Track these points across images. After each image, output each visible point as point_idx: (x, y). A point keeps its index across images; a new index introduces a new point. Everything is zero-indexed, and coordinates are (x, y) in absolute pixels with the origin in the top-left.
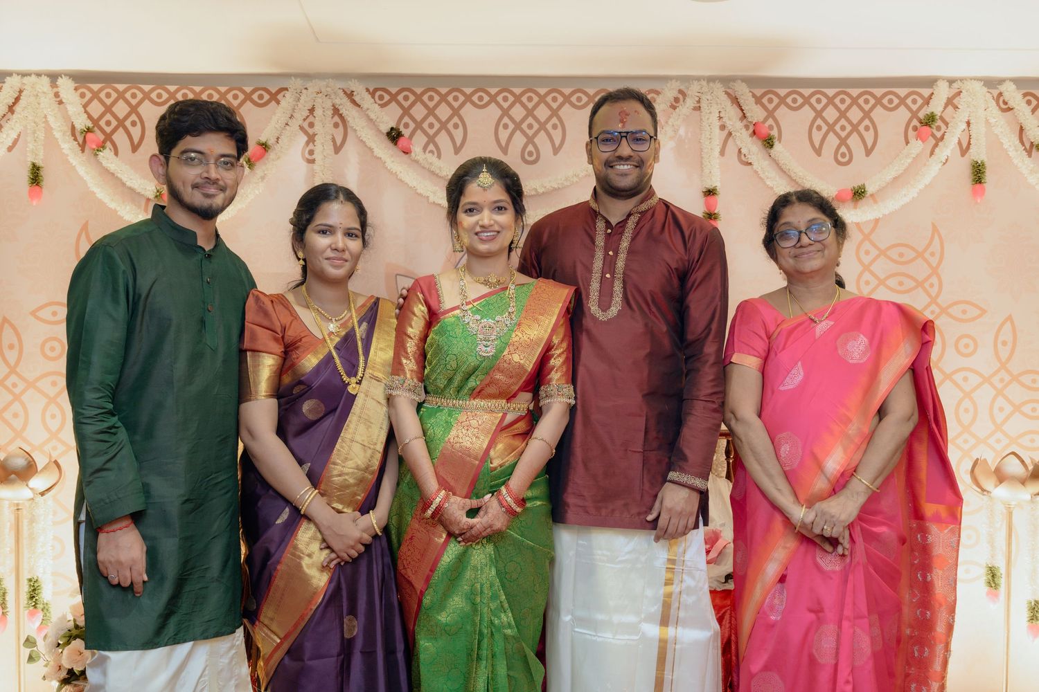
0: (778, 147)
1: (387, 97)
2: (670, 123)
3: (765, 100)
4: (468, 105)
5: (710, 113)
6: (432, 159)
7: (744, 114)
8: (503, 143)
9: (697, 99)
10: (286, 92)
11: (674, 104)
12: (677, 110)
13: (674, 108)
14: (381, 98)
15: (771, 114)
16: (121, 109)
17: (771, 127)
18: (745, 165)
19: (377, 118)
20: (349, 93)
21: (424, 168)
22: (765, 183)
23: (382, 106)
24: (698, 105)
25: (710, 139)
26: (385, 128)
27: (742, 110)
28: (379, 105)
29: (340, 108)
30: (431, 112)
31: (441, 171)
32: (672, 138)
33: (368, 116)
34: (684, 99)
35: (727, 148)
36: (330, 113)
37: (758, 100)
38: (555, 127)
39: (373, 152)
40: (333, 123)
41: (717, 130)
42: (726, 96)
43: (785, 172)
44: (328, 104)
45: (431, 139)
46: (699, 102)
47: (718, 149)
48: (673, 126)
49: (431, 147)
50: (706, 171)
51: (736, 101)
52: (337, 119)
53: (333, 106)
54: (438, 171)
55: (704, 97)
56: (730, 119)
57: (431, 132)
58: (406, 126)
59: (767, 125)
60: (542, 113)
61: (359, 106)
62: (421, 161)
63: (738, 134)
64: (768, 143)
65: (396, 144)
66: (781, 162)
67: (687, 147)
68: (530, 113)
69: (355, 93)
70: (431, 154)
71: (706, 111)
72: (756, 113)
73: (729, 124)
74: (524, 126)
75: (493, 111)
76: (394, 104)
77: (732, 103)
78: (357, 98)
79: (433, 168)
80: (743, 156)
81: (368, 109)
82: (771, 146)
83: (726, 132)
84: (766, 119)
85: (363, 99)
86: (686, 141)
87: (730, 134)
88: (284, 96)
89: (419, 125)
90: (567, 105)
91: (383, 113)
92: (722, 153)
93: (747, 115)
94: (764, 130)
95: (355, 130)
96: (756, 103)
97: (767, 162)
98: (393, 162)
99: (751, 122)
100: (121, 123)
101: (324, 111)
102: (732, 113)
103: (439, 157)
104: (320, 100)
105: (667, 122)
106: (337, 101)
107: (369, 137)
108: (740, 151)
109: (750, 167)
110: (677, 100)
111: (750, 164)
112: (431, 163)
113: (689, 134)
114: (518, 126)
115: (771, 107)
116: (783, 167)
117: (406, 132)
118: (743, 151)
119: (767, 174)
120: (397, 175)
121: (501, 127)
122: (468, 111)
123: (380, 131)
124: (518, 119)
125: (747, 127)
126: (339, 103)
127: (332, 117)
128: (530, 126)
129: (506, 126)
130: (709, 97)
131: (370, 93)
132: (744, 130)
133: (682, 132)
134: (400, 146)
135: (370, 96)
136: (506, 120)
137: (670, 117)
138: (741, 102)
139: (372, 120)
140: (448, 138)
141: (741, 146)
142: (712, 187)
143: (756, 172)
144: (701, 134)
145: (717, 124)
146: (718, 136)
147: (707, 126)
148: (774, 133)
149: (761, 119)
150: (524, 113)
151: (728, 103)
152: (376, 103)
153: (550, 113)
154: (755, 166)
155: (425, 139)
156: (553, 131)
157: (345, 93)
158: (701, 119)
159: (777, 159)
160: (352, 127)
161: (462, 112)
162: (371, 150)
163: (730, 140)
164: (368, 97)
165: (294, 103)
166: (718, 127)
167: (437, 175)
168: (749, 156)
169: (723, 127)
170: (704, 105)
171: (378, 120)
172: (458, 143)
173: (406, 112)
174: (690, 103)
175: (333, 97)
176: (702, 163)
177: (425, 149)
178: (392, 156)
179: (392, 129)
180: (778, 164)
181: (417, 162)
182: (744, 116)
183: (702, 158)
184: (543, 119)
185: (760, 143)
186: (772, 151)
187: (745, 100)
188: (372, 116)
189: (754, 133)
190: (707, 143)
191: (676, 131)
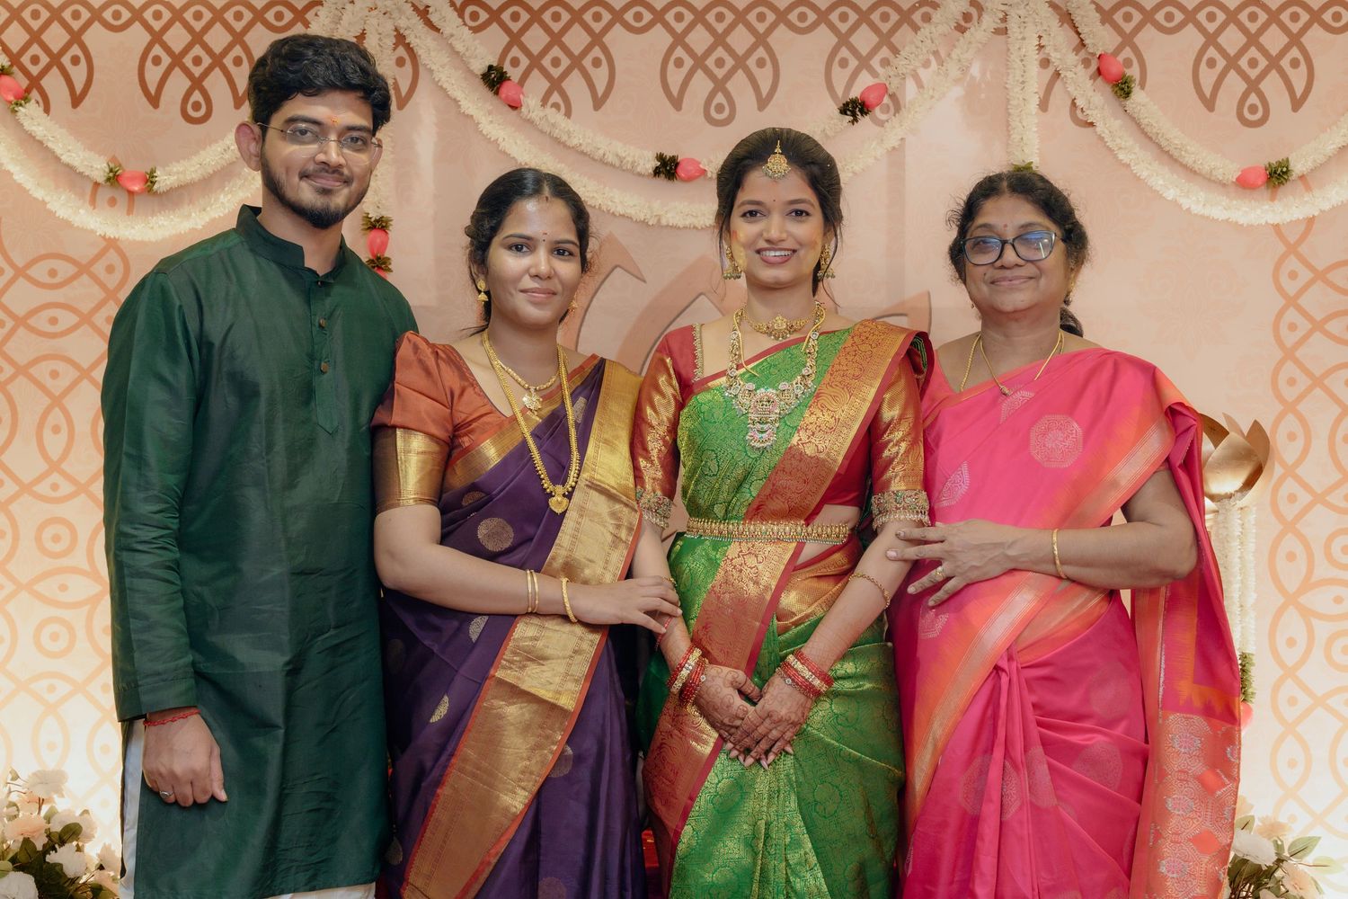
0: (1138, 95)
1: (484, 16)
2: (954, 56)
3: (1118, 17)
4: (618, 28)
5: (1024, 39)
6: (557, 117)
7: (1082, 40)
8: (675, 91)
9: (1001, 15)
10: (320, 7)
11: (963, 23)
12: (967, 34)
13: (961, 29)
14: (474, 16)
15: (1128, 40)
16: (56, 37)
17: (1128, 63)
18: (1085, 127)
19: (467, 50)
20: (422, 8)
21: (542, 132)
22: (1115, 156)
23: (476, 30)
24: (1003, 25)
25: (1023, 82)
26: (479, 67)
27: (1079, 34)
28: (470, 28)
29: (406, 33)
30: (556, 39)
31: (569, 137)
32: (957, 81)
33: (451, 46)
34: (980, 16)
35: (1051, 98)
36: (390, 41)
37: (1106, 17)
38: (761, 63)
39: (459, 106)
40: (394, 58)
41: (1034, 68)
42: (1050, 9)
43: (1150, 139)
44: (388, 27)
45: (556, 85)
46: (1004, 20)
47: (1034, 102)
48: (959, 61)
49: (556, 97)
50: (1015, 137)
51: (1067, 18)
52: (401, 51)
53: (396, 30)
54: (564, 138)
55: (1013, 13)
56: (1056, 50)
57: (556, 73)
58: (515, 62)
59: (1120, 58)
60: (740, 40)
61: (438, 30)
62: (537, 121)
63: (1070, 74)
64: (1122, 88)
65: (497, 93)
66: (1144, 122)
67: (983, 96)
68: (720, 40)
69: (431, 10)
70: (554, 109)
71: (1016, 35)
72: (1102, 39)
73: (1054, 57)
74: (710, 62)
75: (659, 38)
76: (495, 26)
77: (1062, 21)
78: (434, 18)
79: (556, 133)
80: (1079, 112)
81: (452, 36)
82: (1127, 94)
83: (1050, 71)
84: (1119, 49)
85: (444, 19)
86: (983, 86)
87: (1057, 74)
88: (316, 15)
89: (535, 62)
90: (782, 27)
91: (477, 42)
92: (1044, 105)
93: (1086, 42)
94: (1114, 69)
95: (431, 71)
96: (1103, 22)
97: (1118, 123)
98: (491, 122)
99: (1093, 54)
100: (55, 60)
101: (380, 39)
102: (1060, 38)
103: (568, 114)
104: (374, 21)
105: (949, 55)
106: (402, 23)
107: (453, 82)
108: (1074, 104)
109: (1091, 129)
110: (967, 17)
111: (1092, 124)
112: (554, 125)
113: (988, 76)
114: (699, 62)
115: (1128, 28)
116: (1148, 129)
117: (514, 74)
118: (1078, 102)
119: (1118, 141)
120: (499, 145)
121: (671, 65)
122: (618, 38)
123: (471, 72)
124: (699, 50)
125: (1086, 63)
126: (405, 26)
127: (395, 49)
128: (720, 63)
129: (679, 63)
130: (1022, 12)
131: (456, 9)
132: (1080, 67)
133: (975, 70)
134: (503, 96)
135: (456, 14)
136: (679, 52)
137: (954, 46)
138: (1077, 19)
139: (458, 53)
140: (583, 83)
141: (1075, 94)
142: (1023, 165)
143: (1101, 138)
144: (1008, 74)
145: (1034, 57)
146: (1036, 79)
147: (1018, 61)
148: (1134, 72)
149: (1110, 48)
150: (710, 40)
151: (1054, 21)
152: (465, 24)
153: (753, 40)
154: (1100, 128)
155: (546, 85)
156: (758, 69)
157: (415, 8)
158: (1009, 50)
159: (1136, 116)
160: (425, 65)
161: (607, 39)
162: (456, 101)
163: (1058, 85)
164: (451, 15)
165: (333, 26)
166: (1037, 63)
167: (564, 145)
168: (1088, 112)
169: (1045, 63)
170: (1013, 25)
171: (467, 54)
172: (600, 90)
173: (515, 39)
174: (989, 22)
175: (395, 15)
176: (1008, 125)
177: (544, 101)
178: (490, 113)
179: (490, 67)
180: (1139, 125)
181: (530, 122)
182: (1082, 44)
183: (1009, 114)
184: (740, 51)
185: (1108, 89)
186: (1129, 103)
187: (1083, 16)
188: (459, 47)
189: (1099, 72)
190: (1017, 89)
191: (964, 70)
